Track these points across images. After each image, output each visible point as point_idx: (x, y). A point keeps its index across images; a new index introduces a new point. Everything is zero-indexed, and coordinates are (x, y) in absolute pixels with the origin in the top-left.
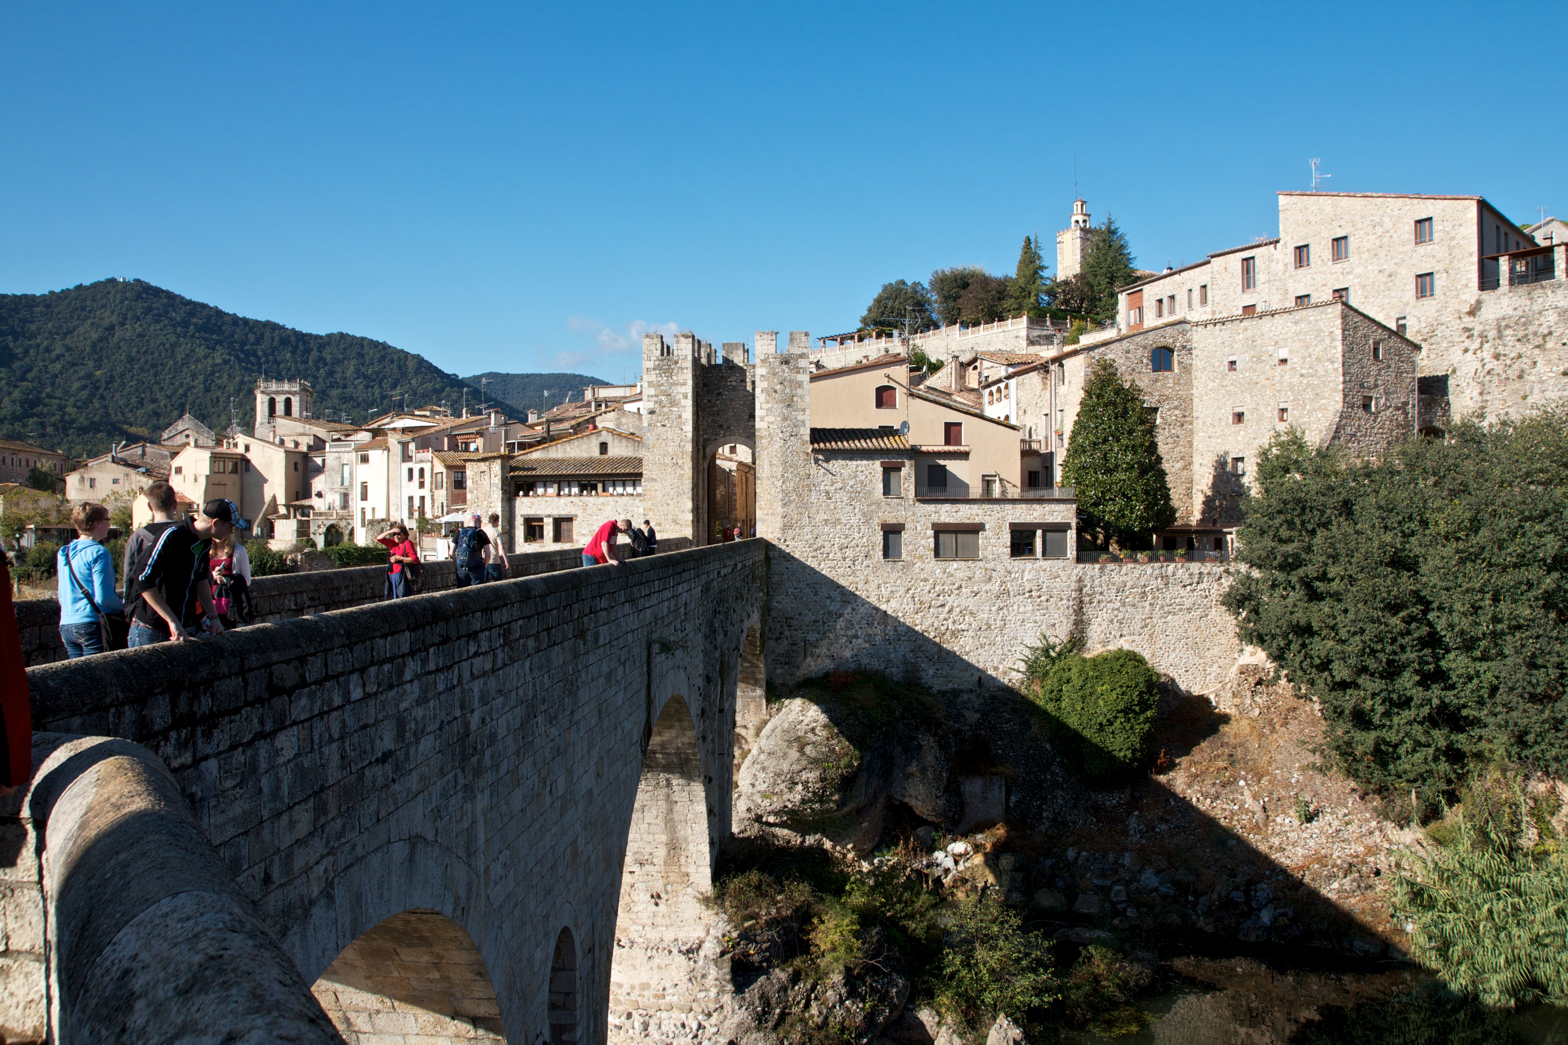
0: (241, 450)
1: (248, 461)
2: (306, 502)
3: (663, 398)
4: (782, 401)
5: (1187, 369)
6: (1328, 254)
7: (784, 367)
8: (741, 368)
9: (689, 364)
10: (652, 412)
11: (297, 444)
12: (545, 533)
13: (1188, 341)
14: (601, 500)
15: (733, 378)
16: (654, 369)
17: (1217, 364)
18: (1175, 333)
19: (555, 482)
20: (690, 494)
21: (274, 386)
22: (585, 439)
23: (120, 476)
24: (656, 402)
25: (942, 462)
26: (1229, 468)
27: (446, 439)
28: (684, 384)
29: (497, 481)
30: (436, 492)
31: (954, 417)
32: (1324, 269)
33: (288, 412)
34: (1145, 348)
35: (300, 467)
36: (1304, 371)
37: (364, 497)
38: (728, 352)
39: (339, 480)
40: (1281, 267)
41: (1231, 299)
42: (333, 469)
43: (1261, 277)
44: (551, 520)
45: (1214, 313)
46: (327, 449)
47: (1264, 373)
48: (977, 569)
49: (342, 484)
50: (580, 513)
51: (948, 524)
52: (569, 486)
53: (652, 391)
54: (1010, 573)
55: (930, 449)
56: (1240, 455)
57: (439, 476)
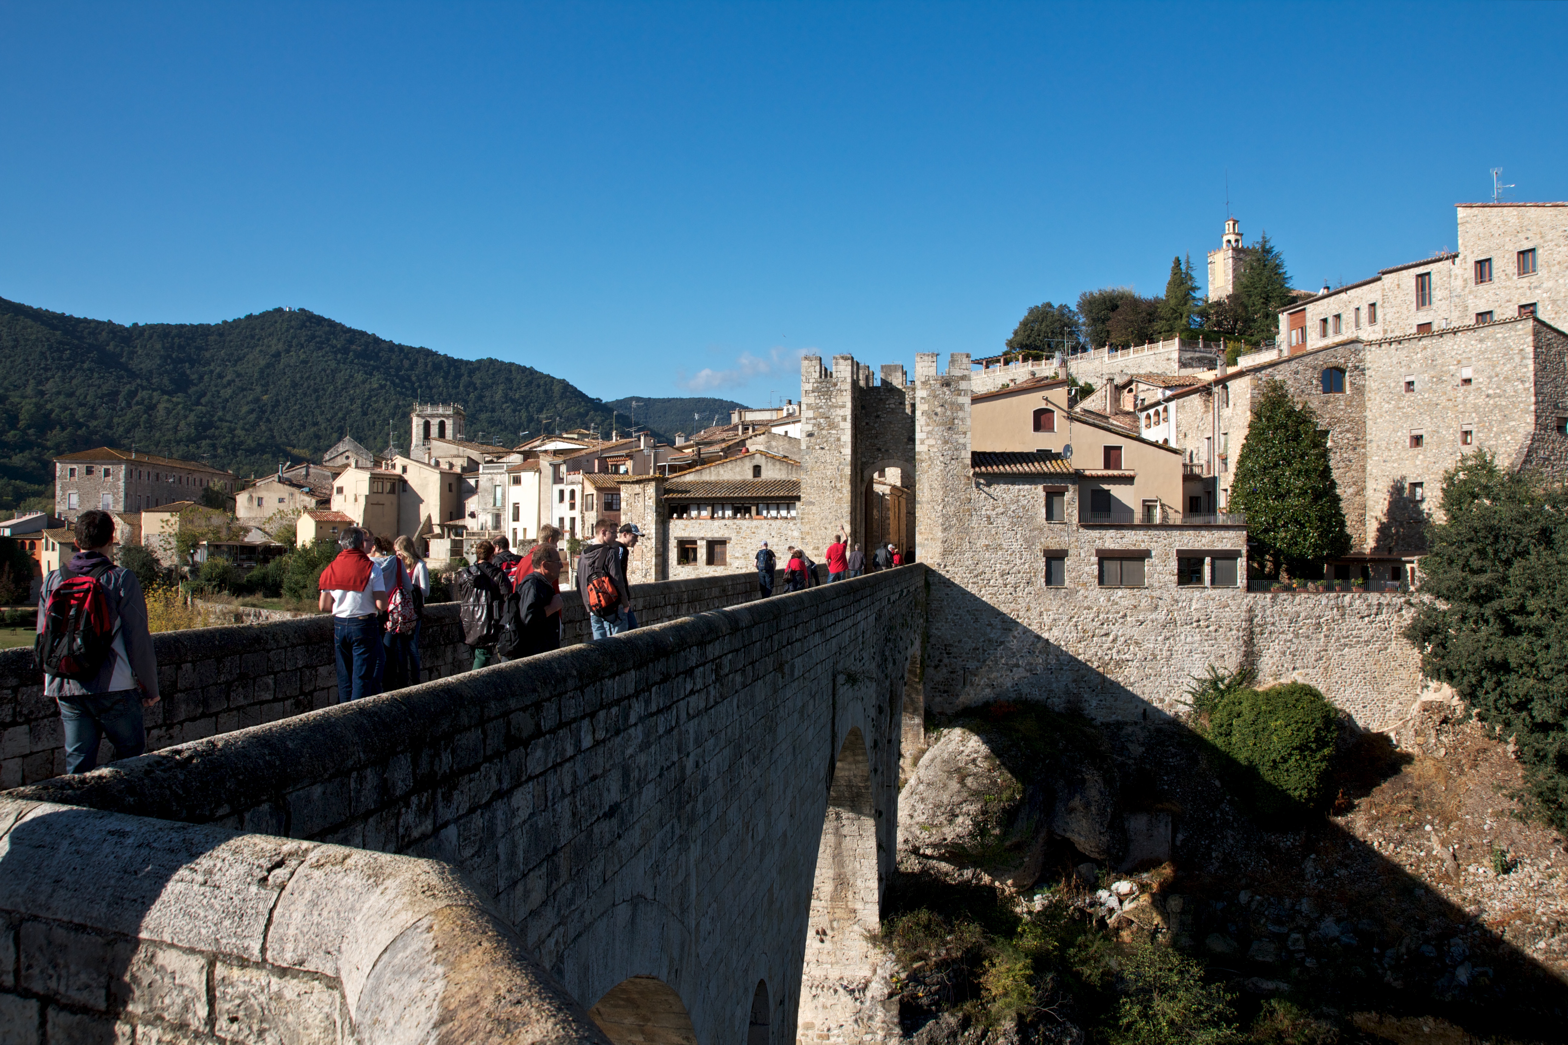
0: (398, 471)
1: (405, 482)
2: (460, 522)
3: (822, 421)
4: (943, 424)
5: (1360, 390)
6: (1513, 268)
7: (945, 389)
8: (900, 391)
9: (848, 386)
10: (810, 435)
11: (451, 466)
12: (699, 556)
13: (1361, 361)
14: (755, 523)
15: (892, 401)
16: (813, 392)
17: (1392, 385)
18: (1347, 353)
19: (708, 505)
20: (849, 518)
21: (429, 410)
22: (739, 462)
23: (286, 495)
24: (814, 425)
25: (1106, 487)
26: (1406, 493)
27: (596, 462)
28: (844, 406)
29: (651, 503)
30: (587, 514)
31: (1114, 440)
32: (1509, 283)
33: (442, 434)
34: (1315, 368)
35: (454, 488)
36: (1491, 392)
37: (516, 518)
38: (887, 374)
39: (492, 501)
40: (1459, 283)
41: (1404, 317)
42: (486, 490)
43: (1437, 294)
44: (704, 542)
45: (1385, 331)
46: (481, 471)
47: (1445, 393)
48: (1142, 597)
49: (495, 505)
50: (733, 536)
51: (1113, 550)
52: (723, 510)
53: (810, 414)
54: (1177, 601)
55: (1094, 473)
56: (1419, 480)
57: (590, 498)
